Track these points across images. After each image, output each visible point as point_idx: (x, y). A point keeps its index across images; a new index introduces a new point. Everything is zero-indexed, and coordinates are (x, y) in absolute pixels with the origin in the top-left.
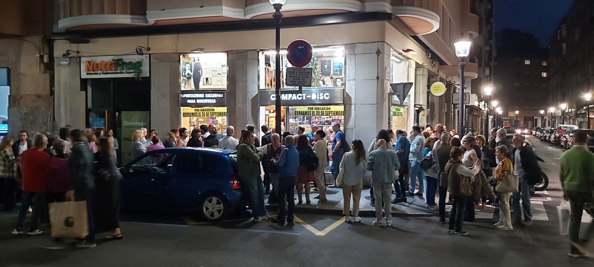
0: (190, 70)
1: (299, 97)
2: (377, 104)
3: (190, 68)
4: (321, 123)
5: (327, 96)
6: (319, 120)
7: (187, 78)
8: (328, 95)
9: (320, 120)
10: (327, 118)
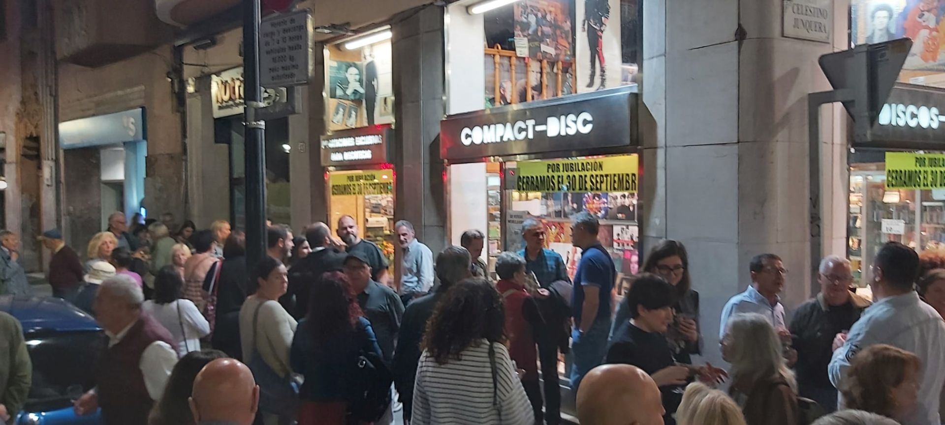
0: (359, 81)
1: (521, 130)
2: (738, 142)
3: (358, 77)
4: (607, 212)
5: (585, 123)
6: (602, 206)
7: (352, 101)
8: (589, 117)
9: (606, 205)
10: (624, 196)
